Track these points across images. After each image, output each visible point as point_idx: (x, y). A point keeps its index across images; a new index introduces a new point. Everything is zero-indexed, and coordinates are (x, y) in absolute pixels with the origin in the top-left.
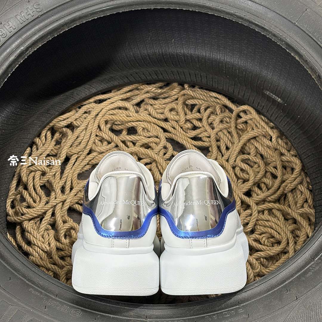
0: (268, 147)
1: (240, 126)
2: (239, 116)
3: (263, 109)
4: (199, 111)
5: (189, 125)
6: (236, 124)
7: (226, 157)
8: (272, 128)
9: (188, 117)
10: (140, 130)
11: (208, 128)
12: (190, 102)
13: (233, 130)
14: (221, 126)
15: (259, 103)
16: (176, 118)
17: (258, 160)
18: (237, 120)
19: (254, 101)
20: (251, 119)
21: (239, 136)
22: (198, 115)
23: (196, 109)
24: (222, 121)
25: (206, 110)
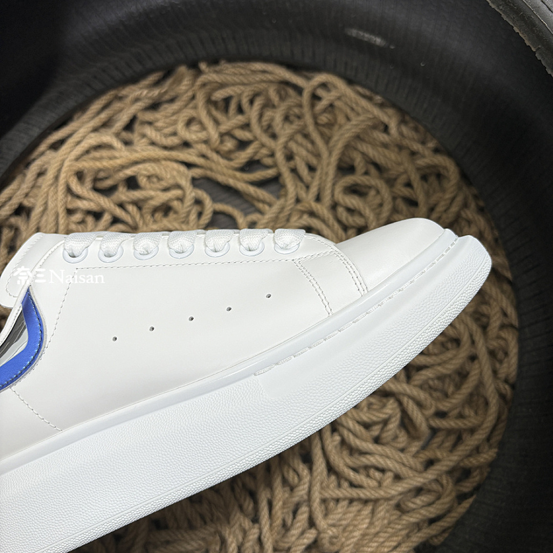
0: (385, 146)
1: (324, 119)
2: (315, 98)
3: (356, 74)
4: (240, 110)
5: (229, 145)
6: (315, 117)
7: (314, 190)
8: (381, 106)
9: (224, 128)
10: (143, 181)
11: (265, 139)
12: (219, 95)
13: (311, 128)
14: (289, 130)
15: (346, 63)
16: (202, 135)
17: (374, 180)
18: (313, 106)
20: (339, 98)
21: (327, 140)
22: (240, 119)
23: (233, 106)
24: (287, 118)
25: (251, 102)
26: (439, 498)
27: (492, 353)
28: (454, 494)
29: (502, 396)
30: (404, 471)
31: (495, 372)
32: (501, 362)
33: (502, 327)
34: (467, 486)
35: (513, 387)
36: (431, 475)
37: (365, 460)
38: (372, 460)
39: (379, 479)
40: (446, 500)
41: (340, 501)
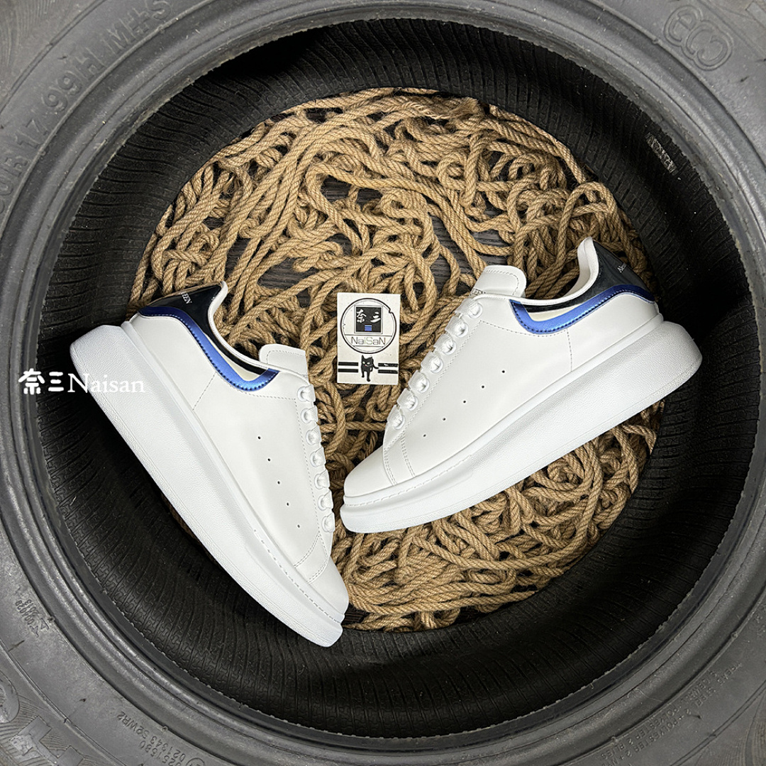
1: (577, 225)
2: (583, 200)
3: (631, 207)
4: (504, 176)
6: (571, 219)
9: (483, 187)
10: (385, 205)
11: (514, 217)
12: (495, 147)
15: (628, 191)
16: (458, 187)
18: (576, 206)
19: (619, 184)
20: (602, 213)
22: (501, 185)
23: (500, 165)
24: (544, 208)
26: (499, 583)
27: (600, 501)
28: (512, 586)
29: (589, 535)
30: (484, 553)
31: (595, 514)
32: (603, 509)
33: (621, 485)
34: (525, 582)
35: (601, 531)
36: (502, 565)
37: (457, 532)
38: (463, 534)
39: (462, 548)
40: (504, 587)
41: (423, 550)
